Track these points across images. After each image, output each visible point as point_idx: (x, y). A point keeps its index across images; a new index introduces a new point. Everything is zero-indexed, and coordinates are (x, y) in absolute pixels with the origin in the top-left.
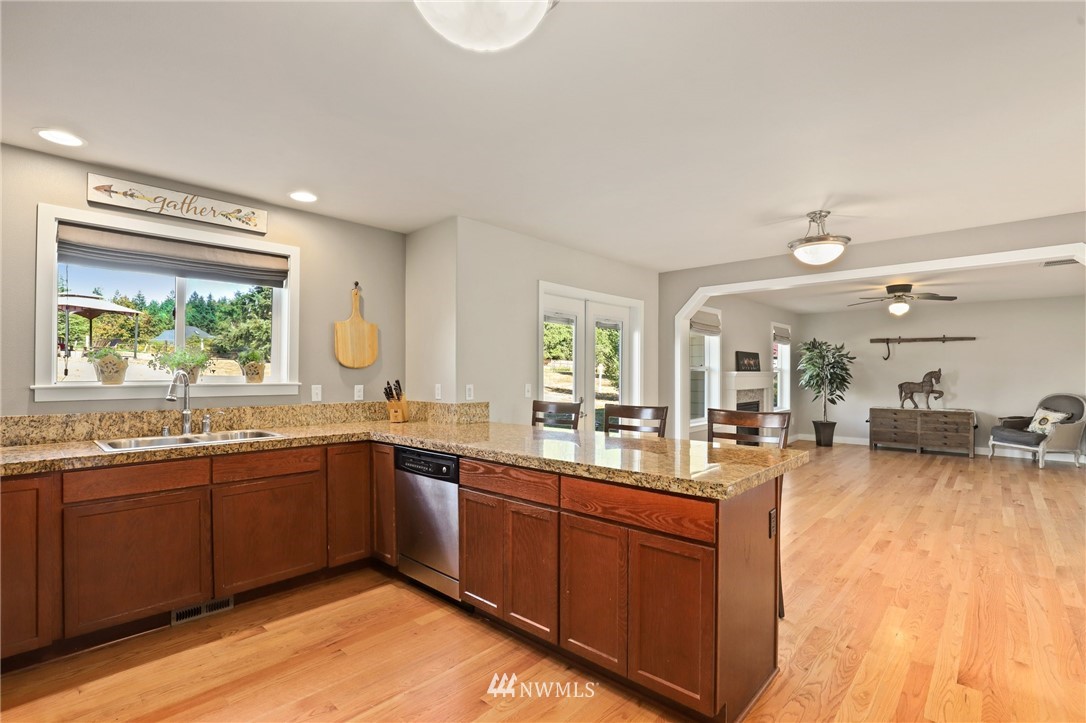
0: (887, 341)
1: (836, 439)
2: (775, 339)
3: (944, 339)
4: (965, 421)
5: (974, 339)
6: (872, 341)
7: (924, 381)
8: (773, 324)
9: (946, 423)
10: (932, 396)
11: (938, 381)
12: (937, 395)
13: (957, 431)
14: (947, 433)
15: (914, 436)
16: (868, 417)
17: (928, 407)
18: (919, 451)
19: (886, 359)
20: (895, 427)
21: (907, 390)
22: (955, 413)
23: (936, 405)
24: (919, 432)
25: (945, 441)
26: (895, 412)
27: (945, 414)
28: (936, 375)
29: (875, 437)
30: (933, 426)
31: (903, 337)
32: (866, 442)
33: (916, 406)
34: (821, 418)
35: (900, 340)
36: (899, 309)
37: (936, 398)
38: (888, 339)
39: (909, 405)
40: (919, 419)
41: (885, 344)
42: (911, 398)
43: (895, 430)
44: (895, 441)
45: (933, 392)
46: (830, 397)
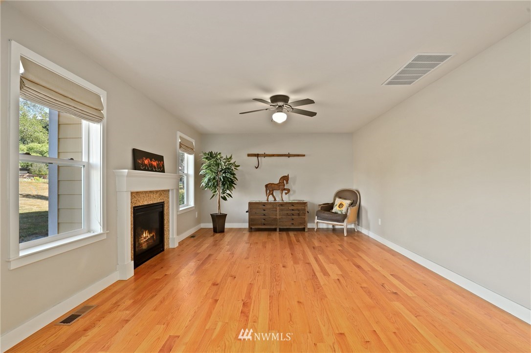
0: (257, 155)
1: (227, 226)
2: (180, 147)
3: (289, 156)
4: (303, 208)
5: (304, 155)
6: (249, 155)
7: (280, 183)
8: (179, 134)
9: (293, 210)
10: (284, 192)
11: (287, 183)
12: (286, 192)
13: (299, 215)
14: (293, 217)
15: (275, 220)
16: (247, 209)
17: (282, 200)
18: (278, 230)
19: (257, 168)
20: (264, 215)
21: (270, 188)
22: (298, 203)
23: (286, 198)
24: (278, 217)
25: (293, 222)
26: (264, 204)
27: (292, 204)
28: (285, 178)
29: (251, 222)
30: (286, 212)
31: (267, 153)
32: (246, 225)
33: (275, 200)
34: (216, 211)
35: (265, 155)
36: (280, 117)
37: (286, 194)
38: (258, 154)
39: (271, 199)
40: (278, 208)
41: (256, 158)
42: (272, 194)
43: (264, 217)
44: (264, 224)
45: (285, 189)
46: (223, 195)
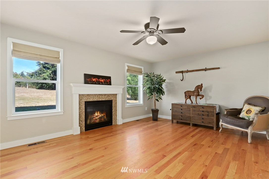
0: (182, 72)
1: (159, 116)
2: (127, 71)
3: (206, 70)
4: (212, 110)
5: (219, 68)
6: (177, 72)
7: (195, 90)
8: (126, 64)
9: (203, 111)
10: (198, 97)
11: (201, 90)
12: (201, 97)
13: (208, 115)
14: (204, 117)
15: (190, 117)
16: (171, 108)
17: (197, 103)
18: (191, 125)
19: (182, 81)
20: (182, 113)
21: (188, 95)
22: (207, 106)
24: (191, 115)
25: (203, 120)
26: (181, 105)
27: (203, 107)
28: (200, 87)
29: (174, 117)
30: (197, 113)
31: (189, 70)
32: (170, 118)
33: (192, 103)
34: (154, 108)
35: (188, 71)
38: (182, 71)
39: (189, 102)
40: (191, 109)
41: (181, 74)
42: (190, 98)
43: (181, 114)
44: (181, 119)
45: (199, 95)
